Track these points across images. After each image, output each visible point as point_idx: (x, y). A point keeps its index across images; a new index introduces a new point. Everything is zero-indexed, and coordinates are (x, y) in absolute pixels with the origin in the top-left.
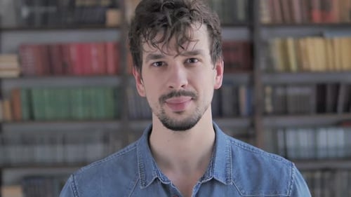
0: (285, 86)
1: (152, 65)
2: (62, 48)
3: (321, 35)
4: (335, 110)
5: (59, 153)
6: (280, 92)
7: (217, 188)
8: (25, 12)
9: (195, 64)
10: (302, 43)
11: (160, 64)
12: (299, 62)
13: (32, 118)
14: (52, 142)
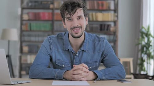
0: (92, 24)
1: (68, 20)
2: (39, 14)
3: (101, 12)
4: (104, 30)
5: (37, 39)
6: (91, 26)
7: (84, 52)
8: (30, 4)
9: (80, 19)
10: (96, 14)
11: (70, 20)
12: (96, 19)
13: (31, 30)
14: (35, 36)
